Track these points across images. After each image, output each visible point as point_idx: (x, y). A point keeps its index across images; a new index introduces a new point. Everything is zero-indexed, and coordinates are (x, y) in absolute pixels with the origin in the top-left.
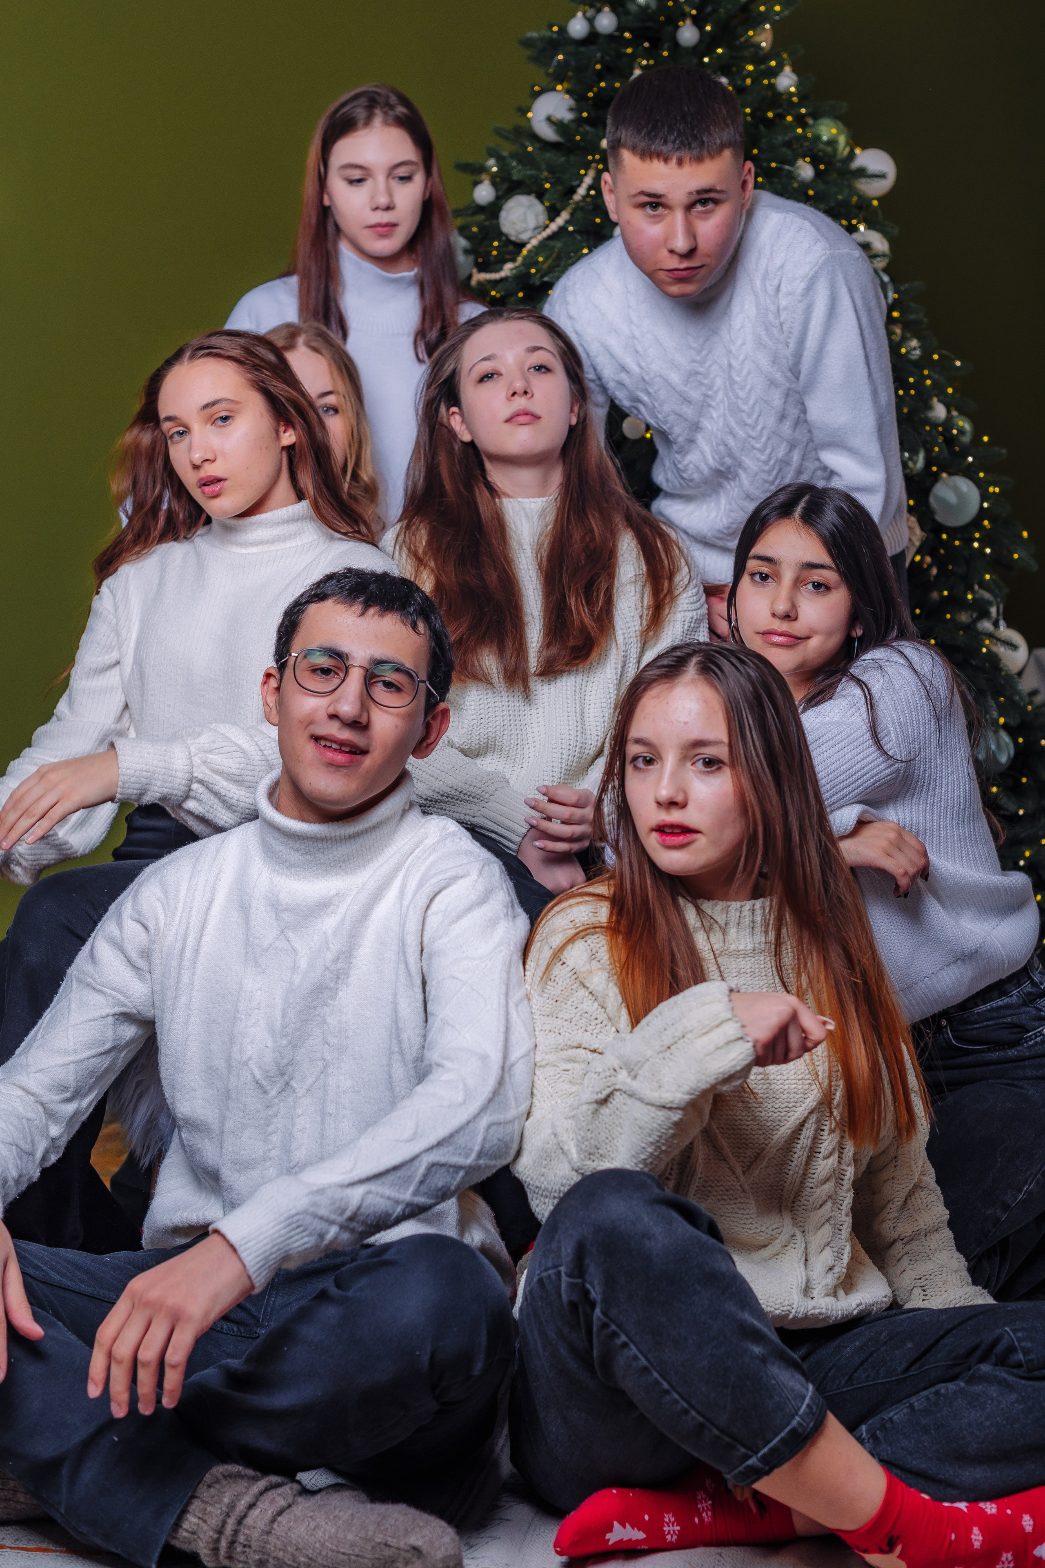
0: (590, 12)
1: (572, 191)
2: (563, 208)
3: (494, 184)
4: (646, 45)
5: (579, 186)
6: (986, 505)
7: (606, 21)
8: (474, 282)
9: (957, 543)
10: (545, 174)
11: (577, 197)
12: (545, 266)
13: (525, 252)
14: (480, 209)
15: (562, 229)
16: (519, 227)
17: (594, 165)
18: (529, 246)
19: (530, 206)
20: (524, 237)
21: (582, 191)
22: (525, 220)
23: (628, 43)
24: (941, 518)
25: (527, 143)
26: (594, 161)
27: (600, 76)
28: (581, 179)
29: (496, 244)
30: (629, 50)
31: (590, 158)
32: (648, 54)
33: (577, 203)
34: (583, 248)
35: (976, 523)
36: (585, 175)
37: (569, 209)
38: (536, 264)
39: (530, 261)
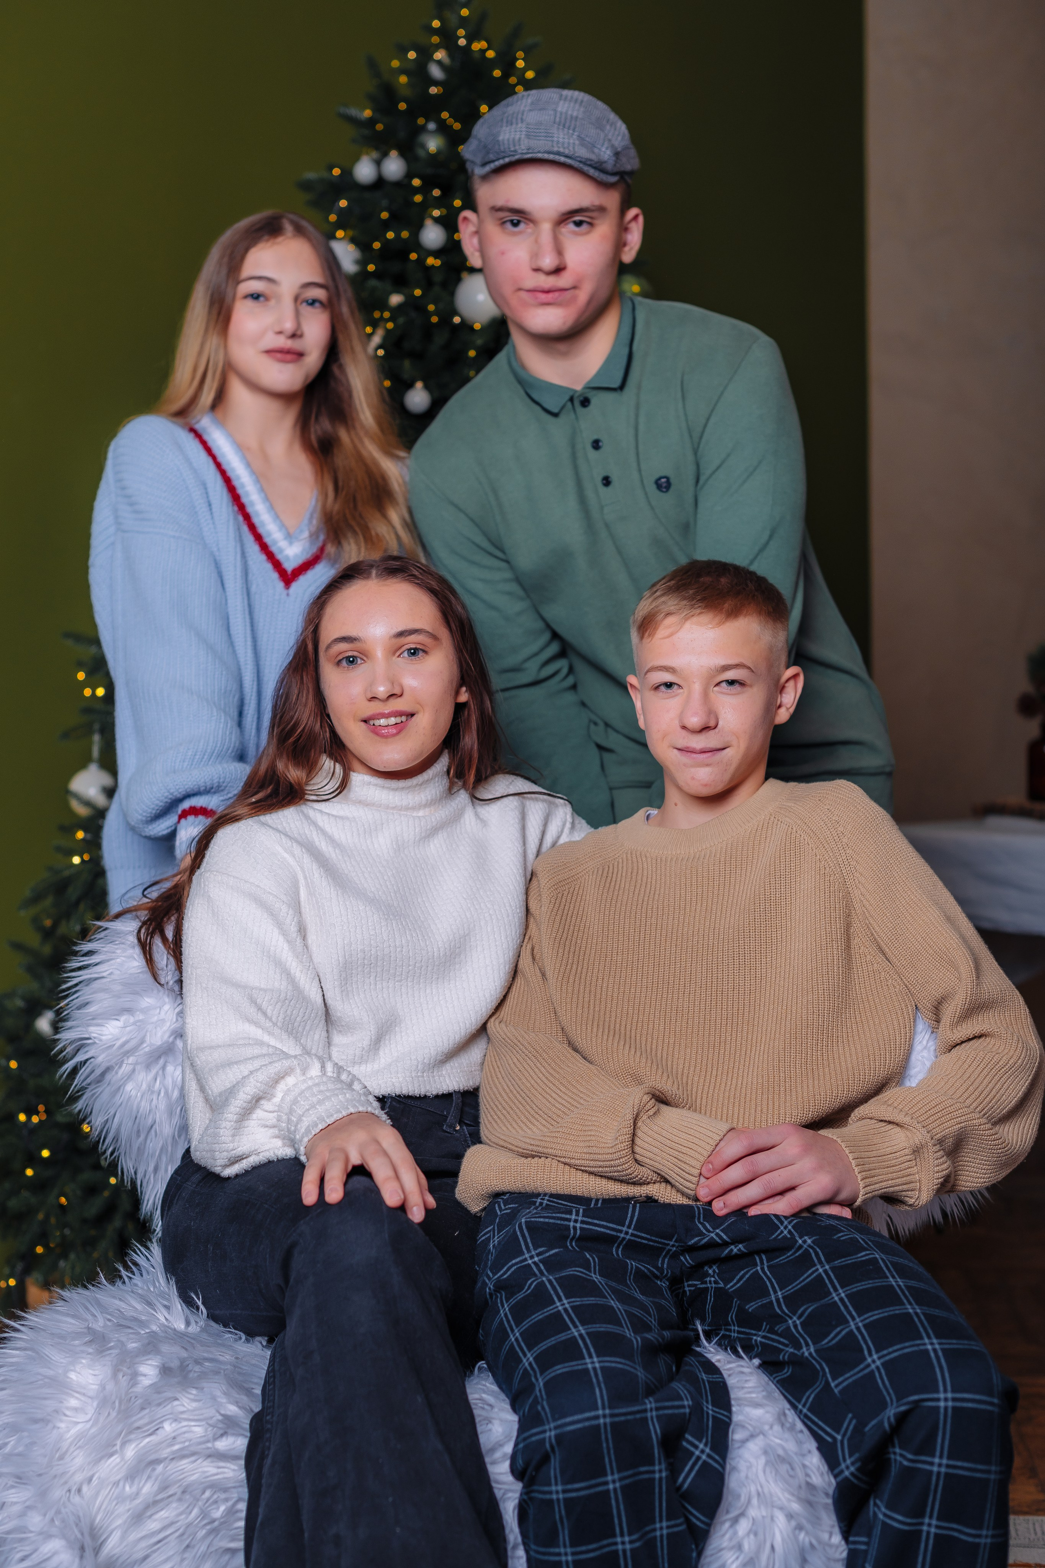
0: (375, 155)
4: (436, 193)
7: (394, 167)
17: (382, 323)
23: (417, 191)
26: (382, 319)
27: (386, 225)
30: (418, 198)
31: (377, 315)
32: (438, 203)
36: (373, 333)
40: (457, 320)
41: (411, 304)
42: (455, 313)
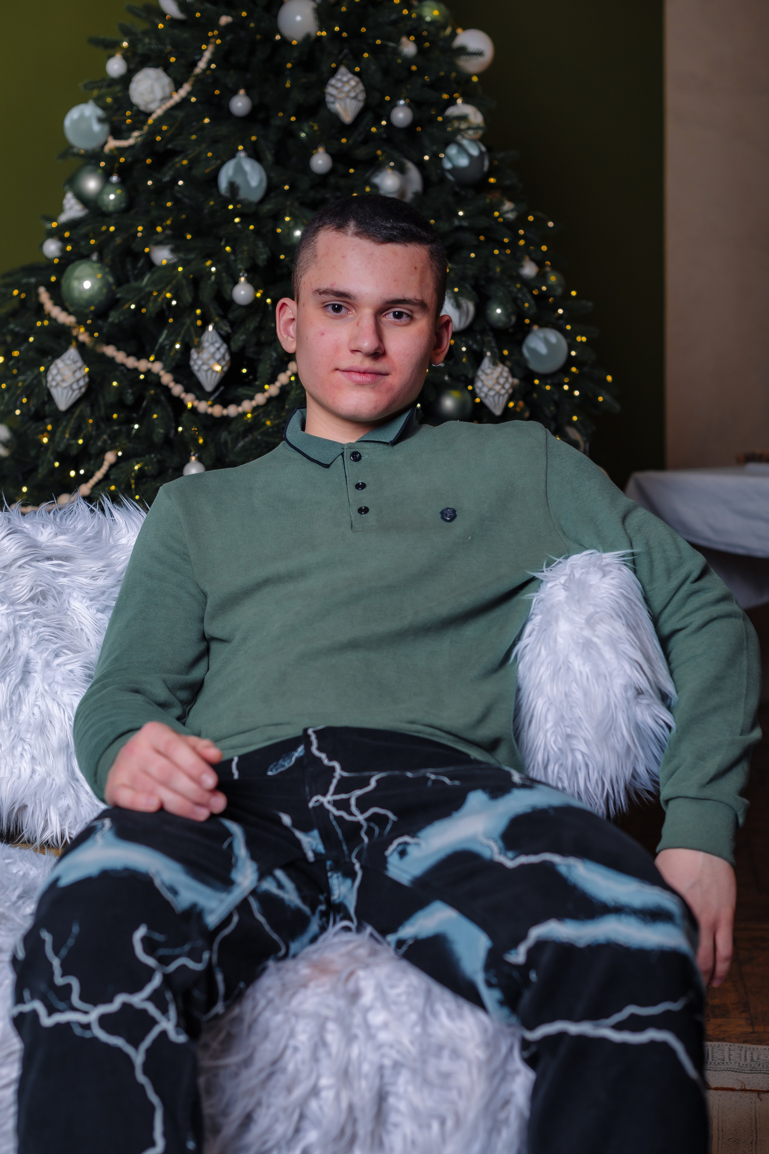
1: (195, 64)
2: (186, 81)
3: (125, 58)
5: (200, 60)
6: (573, 353)
8: (107, 149)
9: (548, 388)
10: (169, 48)
11: (198, 70)
12: (168, 134)
13: (150, 121)
14: (113, 82)
15: (185, 101)
16: (148, 98)
17: (213, 40)
18: (154, 116)
19: (158, 79)
20: (152, 107)
21: (202, 65)
22: (152, 91)
24: (534, 366)
25: (157, 20)
26: (213, 36)
28: (201, 53)
29: (128, 113)
31: (210, 34)
33: (197, 76)
34: (204, 118)
35: (564, 370)
36: (206, 50)
37: (192, 80)
38: (160, 132)
39: (155, 129)
40: (278, 37)
41: (238, 25)
42: (278, 32)
